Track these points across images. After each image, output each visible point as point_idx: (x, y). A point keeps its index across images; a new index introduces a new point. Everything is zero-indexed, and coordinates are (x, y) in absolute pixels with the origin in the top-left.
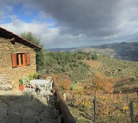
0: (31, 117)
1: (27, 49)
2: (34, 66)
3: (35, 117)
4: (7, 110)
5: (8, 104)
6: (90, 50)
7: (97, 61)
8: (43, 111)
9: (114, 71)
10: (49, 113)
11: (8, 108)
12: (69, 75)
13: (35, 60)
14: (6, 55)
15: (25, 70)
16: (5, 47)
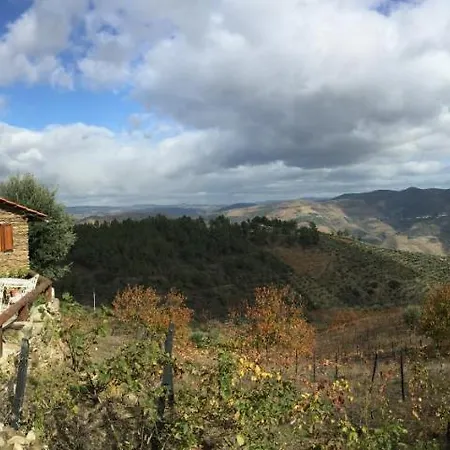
2: (22, 253)
6: (299, 211)
7: (318, 250)
9: (374, 286)
12: (220, 299)
13: (25, 240)
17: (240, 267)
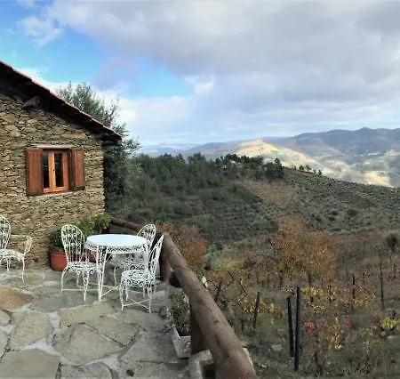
0: (93, 360)
1: (76, 136)
2: (95, 192)
3: (106, 361)
4: (5, 333)
5: (10, 314)
6: (262, 149)
7: (282, 183)
8: (133, 341)
9: (335, 214)
10: (155, 348)
11: (10, 329)
13: (99, 173)
14: (10, 151)
15: (69, 203)
16: (8, 127)
17: (215, 199)
